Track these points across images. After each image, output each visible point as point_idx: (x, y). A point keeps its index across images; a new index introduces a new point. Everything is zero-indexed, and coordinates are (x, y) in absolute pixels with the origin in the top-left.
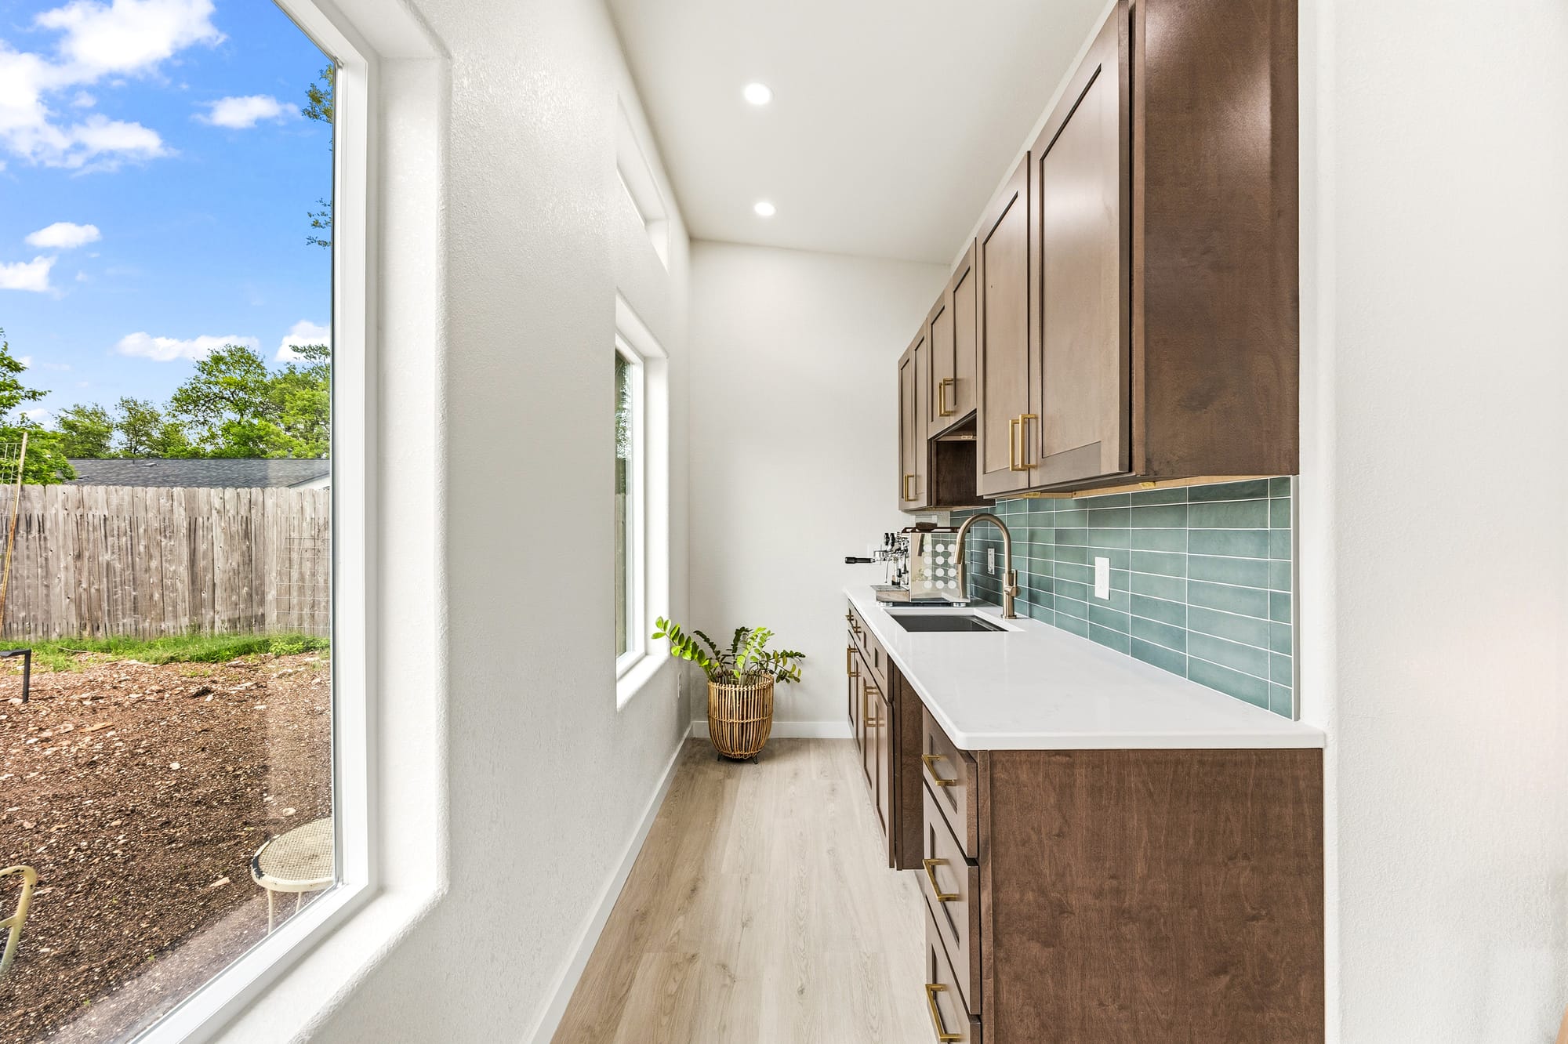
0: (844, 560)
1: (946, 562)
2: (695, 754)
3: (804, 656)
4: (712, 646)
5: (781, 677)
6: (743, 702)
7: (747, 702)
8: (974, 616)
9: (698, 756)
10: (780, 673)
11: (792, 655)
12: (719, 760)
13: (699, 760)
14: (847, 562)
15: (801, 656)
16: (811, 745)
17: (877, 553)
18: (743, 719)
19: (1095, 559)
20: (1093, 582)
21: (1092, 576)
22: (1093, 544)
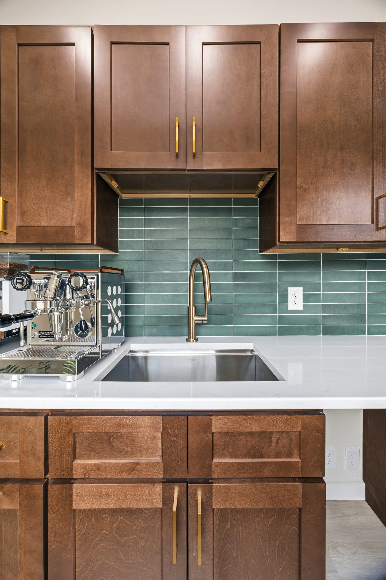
19: (290, 289)
20: (287, 302)
21: (285, 299)
22: (286, 281)
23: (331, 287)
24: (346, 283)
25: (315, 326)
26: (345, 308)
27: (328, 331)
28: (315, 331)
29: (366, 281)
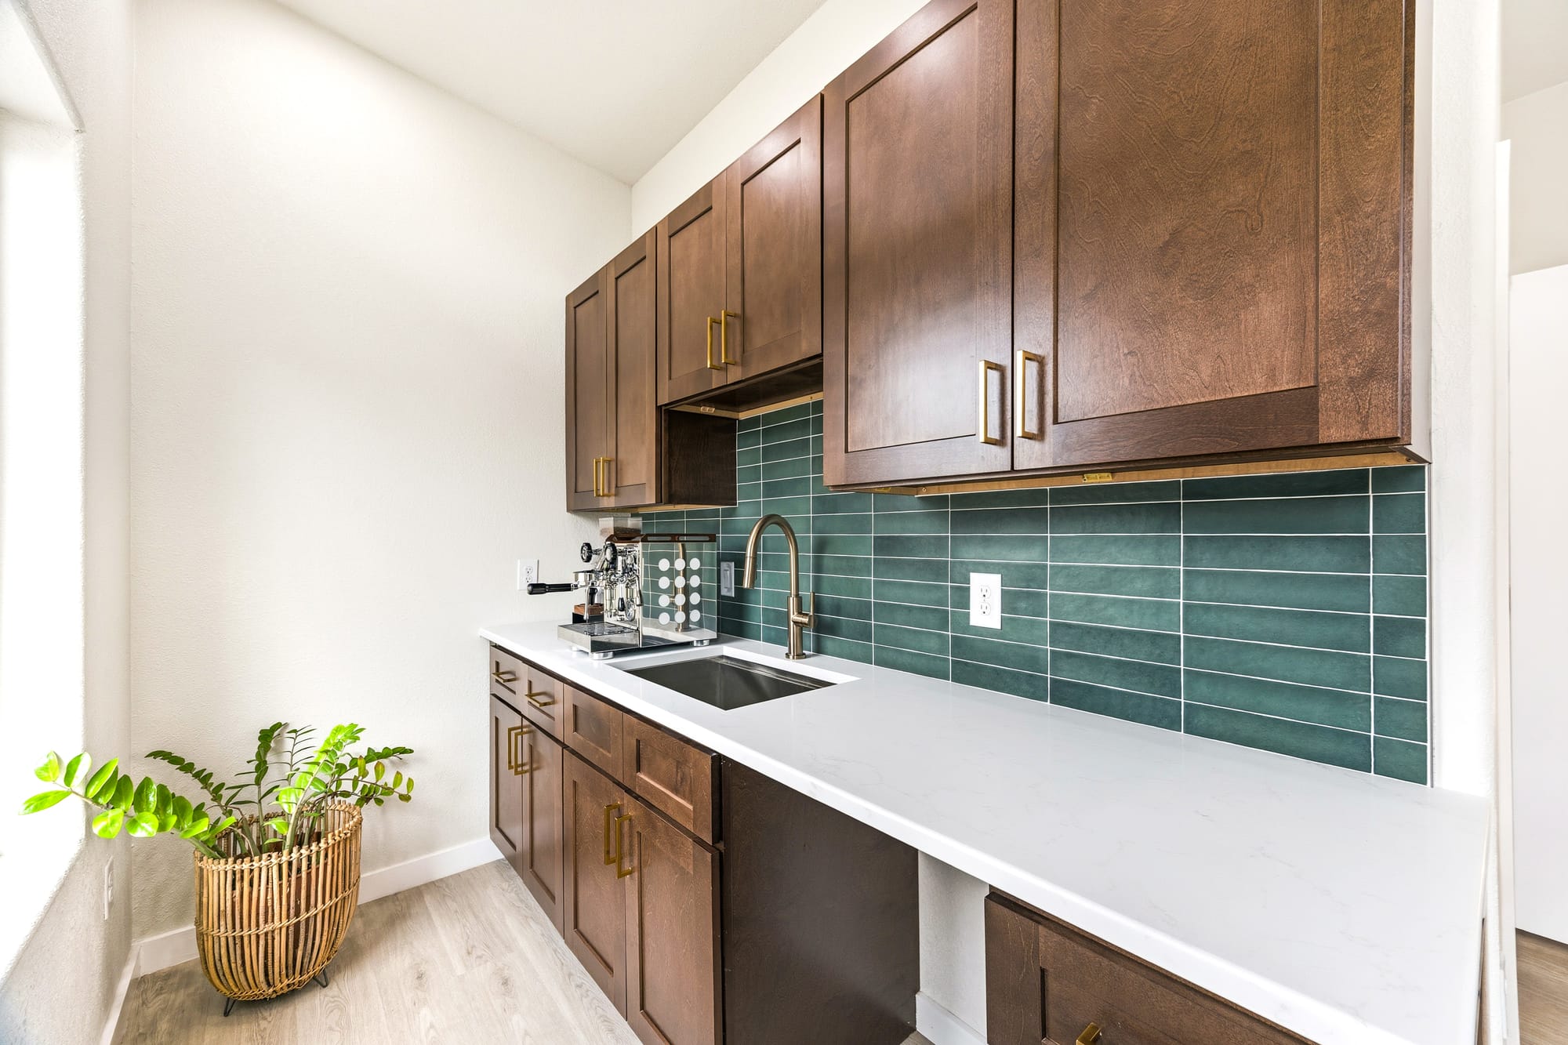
0: (526, 588)
1: (672, 584)
2: (154, 1023)
3: (411, 751)
4: (203, 778)
5: (365, 799)
6: (299, 879)
7: (309, 874)
8: (722, 657)
9: (164, 1026)
10: (362, 791)
11: (387, 753)
12: (226, 1014)
13: (170, 1034)
14: (531, 593)
15: (404, 751)
16: (427, 898)
17: (581, 576)
18: (297, 914)
19: (974, 576)
20: (967, 606)
21: (963, 597)
22: (970, 555)
23: (1072, 577)
24: (1116, 570)
25: (1031, 675)
26: (1112, 637)
27: (1066, 695)
28: (1031, 688)
29: (1182, 568)
